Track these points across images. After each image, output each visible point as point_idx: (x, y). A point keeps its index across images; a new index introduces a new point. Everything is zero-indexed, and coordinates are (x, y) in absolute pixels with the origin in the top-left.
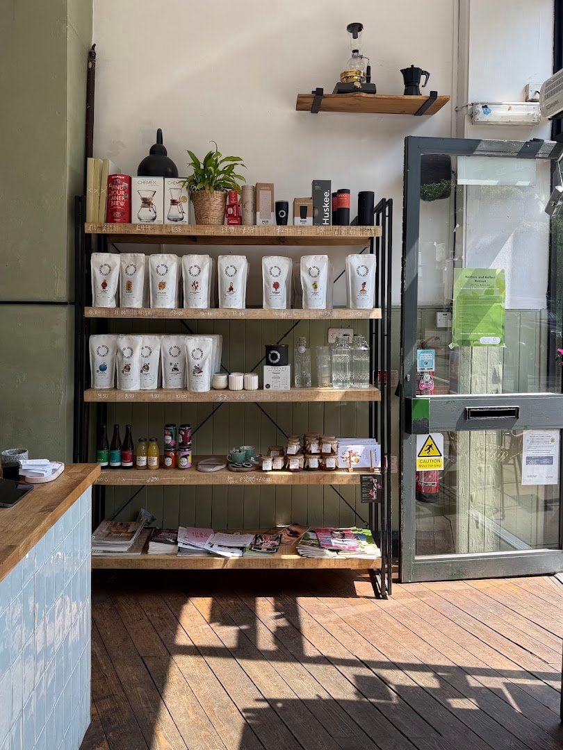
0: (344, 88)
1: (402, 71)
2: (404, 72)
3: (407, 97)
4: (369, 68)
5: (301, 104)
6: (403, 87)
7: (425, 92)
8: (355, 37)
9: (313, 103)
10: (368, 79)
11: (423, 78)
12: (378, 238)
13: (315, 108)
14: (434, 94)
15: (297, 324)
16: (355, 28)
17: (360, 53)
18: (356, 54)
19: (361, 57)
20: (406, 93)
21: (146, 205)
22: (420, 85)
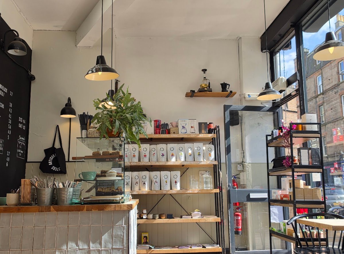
0: (202, 90)
1: (221, 84)
2: (222, 84)
3: (222, 93)
4: (209, 83)
5: (187, 95)
6: (221, 89)
7: (229, 91)
8: (204, 73)
9: (191, 94)
10: (209, 87)
11: (228, 86)
12: (215, 138)
13: (191, 96)
14: (231, 92)
15: (188, 169)
16: (204, 71)
17: (206, 78)
18: (205, 79)
19: (207, 79)
20: (222, 91)
21: (184, 128)
22: (227, 88)
